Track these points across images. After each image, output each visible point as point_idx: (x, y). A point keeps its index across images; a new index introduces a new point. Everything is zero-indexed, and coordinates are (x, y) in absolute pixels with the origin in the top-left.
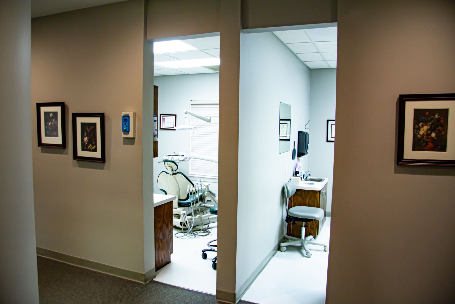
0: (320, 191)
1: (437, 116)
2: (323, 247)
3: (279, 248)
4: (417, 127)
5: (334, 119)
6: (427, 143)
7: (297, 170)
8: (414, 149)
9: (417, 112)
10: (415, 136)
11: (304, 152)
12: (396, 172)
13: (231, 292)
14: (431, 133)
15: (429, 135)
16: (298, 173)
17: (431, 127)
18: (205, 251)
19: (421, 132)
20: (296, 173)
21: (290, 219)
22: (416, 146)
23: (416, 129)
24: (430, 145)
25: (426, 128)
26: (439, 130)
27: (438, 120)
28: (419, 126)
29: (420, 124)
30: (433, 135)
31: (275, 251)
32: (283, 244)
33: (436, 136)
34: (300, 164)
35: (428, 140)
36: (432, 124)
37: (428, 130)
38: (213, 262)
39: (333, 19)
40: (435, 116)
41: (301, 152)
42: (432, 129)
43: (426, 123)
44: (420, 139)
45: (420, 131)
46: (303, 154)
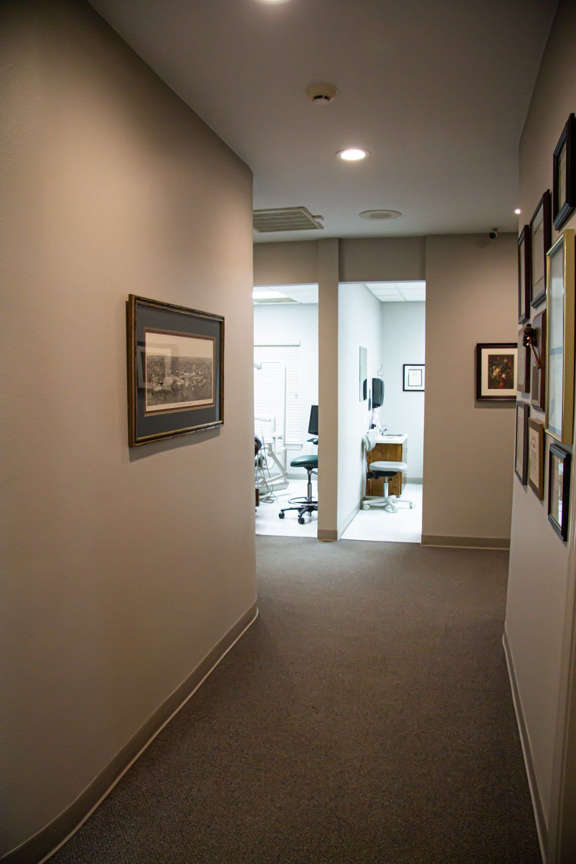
0: (401, 444)
1: (505, 361)
2: (409, 503)
3: (361, 507)
4: (491, 369)
5: (424, 363)
6: (499, 382)
7: (374, 423)
8: (489, 388)
9: (491, 358)
10: (489, 377)
11: (380, 403)
12: (476, 407)
13: (332, 529)
14: (502, 374)
15: (500, 376)
16: (375, 426)
17: (501, 370)
18: (284, 510)
19: (495, 374)
20: (373, 426)
21: (372, 475)
22: (492, 384)
23: (491, 371)
24: (501, 384)
25: (498, 370)
26: (508, 372)
27: (507, 364)
28: (492, 369)
29: (494, 367)
30: (504, 376)
31: (357, 511)
32: (365, 502)
33: (505, 376)
34: (376, 416)
35: (500, 380)
36: (503, 367)
37: (499, 372)
38: (299, 516)
39: (421, 278)
40: (504, 360)
41: (376, 402)
42: (502, 371)
43: (497, 366)
44: (494, 380)
45: (493, 372)
46: (379, 405)
